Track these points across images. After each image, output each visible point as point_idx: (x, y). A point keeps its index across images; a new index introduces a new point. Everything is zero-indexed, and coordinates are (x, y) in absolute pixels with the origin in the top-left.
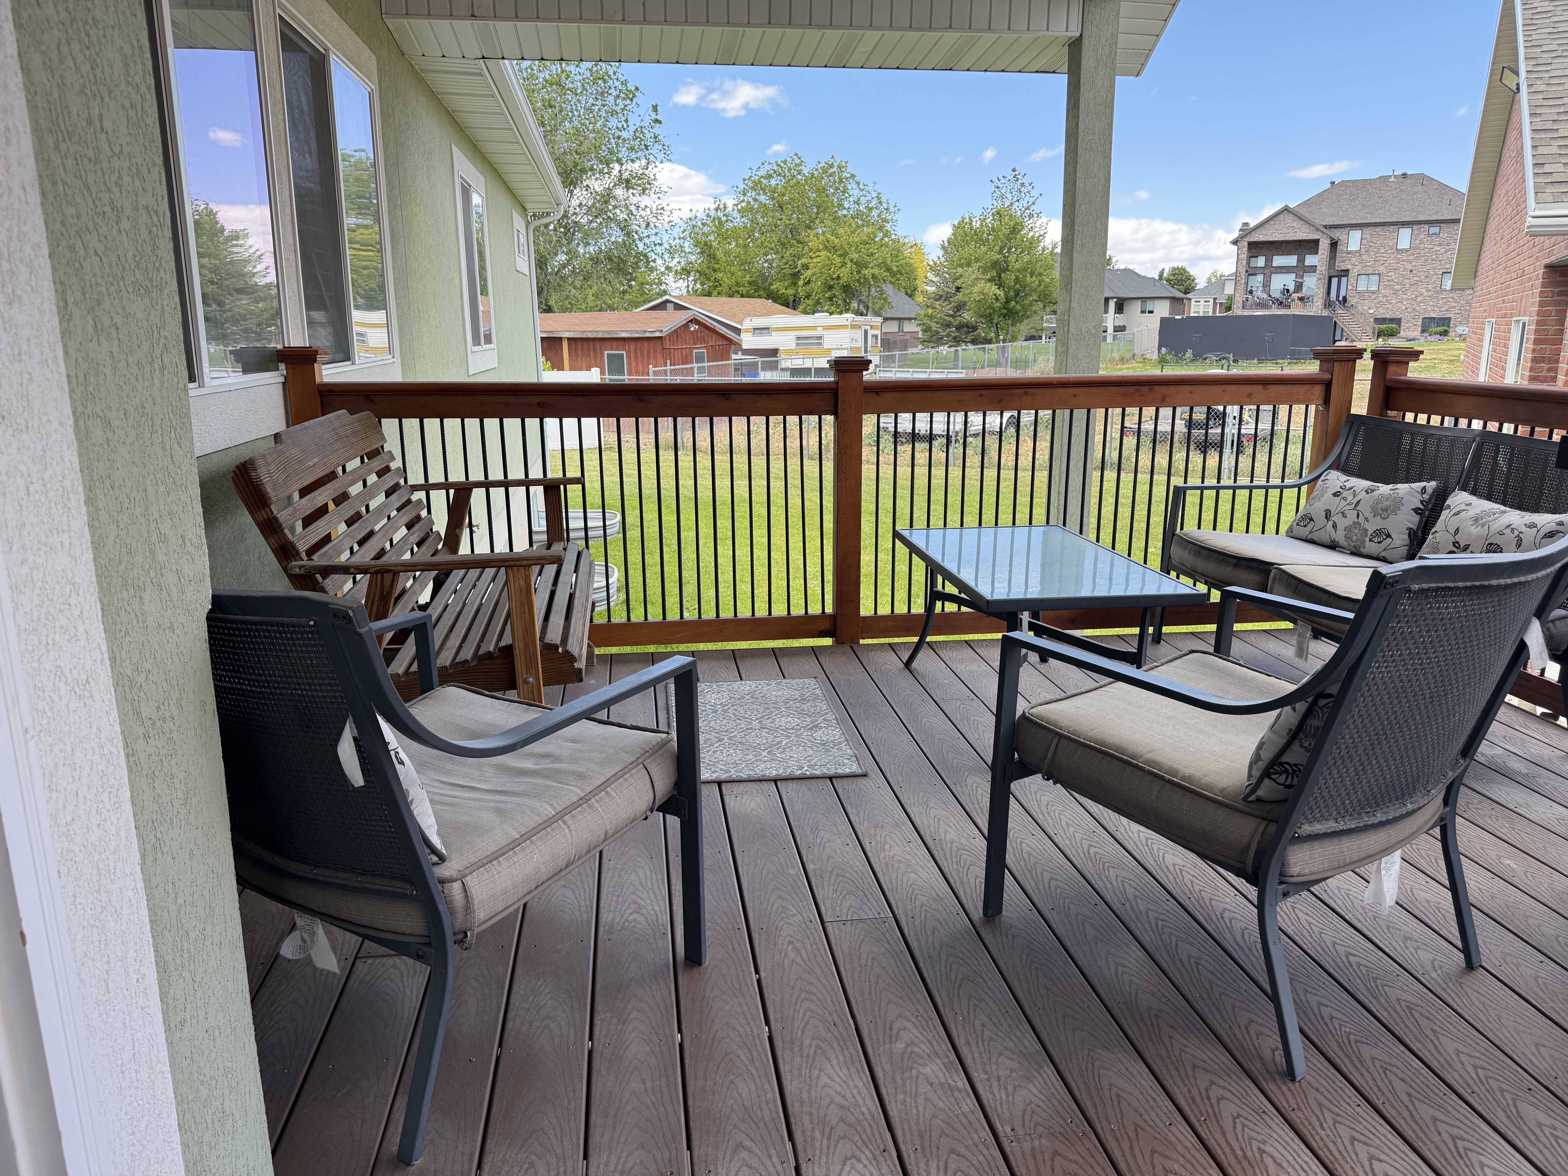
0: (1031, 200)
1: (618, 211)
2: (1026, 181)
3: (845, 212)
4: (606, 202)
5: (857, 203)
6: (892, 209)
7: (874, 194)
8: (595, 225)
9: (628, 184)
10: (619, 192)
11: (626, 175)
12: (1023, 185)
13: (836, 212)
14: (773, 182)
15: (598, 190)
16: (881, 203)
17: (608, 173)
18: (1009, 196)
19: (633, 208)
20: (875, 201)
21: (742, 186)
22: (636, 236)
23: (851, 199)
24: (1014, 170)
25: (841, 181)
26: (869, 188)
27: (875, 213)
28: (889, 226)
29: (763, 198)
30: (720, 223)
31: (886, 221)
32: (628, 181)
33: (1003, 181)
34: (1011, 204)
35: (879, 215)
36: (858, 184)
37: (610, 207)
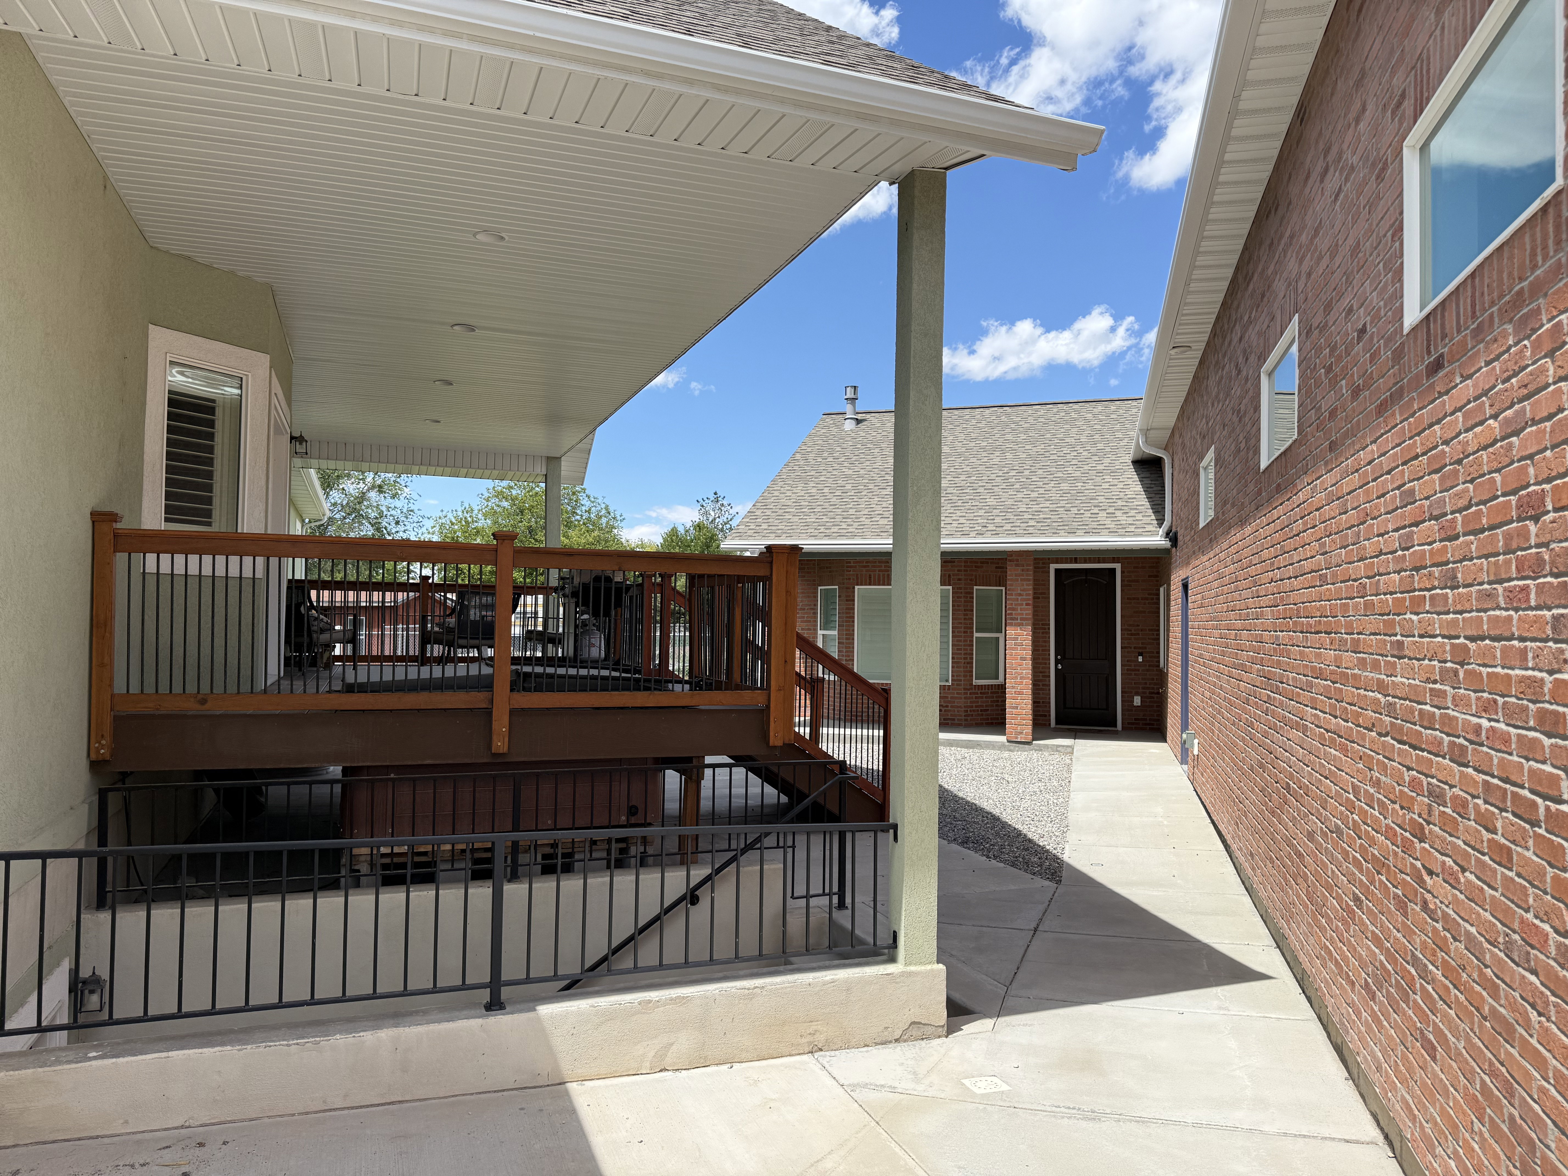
0: (730, 517)
1: (370, 511)
2: (725, 502)
3: (578, 517)
4: (359, 503)
5: (589, 511)
6: (619, 518)
7: (603, 506)
8: (347, 521)
9: (380, 489)
10: (373, 494)
11: (379, 482)
12: (722, 505)
13: (569, 518)
14: (514, 492)
15: (352, 492)
16: (609, 513)
17: (363, 479)
18: (712, 513)
19: (384, 509)
20: (604, 512)
21: (486, 495)
22: (385, 531)
23: (584, 508)
24: (715, 494)
25: (574, 493)
26: (599, 501)
27: (604, 521)
28: (616, 531)
29: (505, 504)
30: (467, 522)
31: (613, 527)
32: (380, 486)
33: (707, 501)
34: (715, 519)
35: (607, 523)
36: (588, 497)
37: (363, 507)
